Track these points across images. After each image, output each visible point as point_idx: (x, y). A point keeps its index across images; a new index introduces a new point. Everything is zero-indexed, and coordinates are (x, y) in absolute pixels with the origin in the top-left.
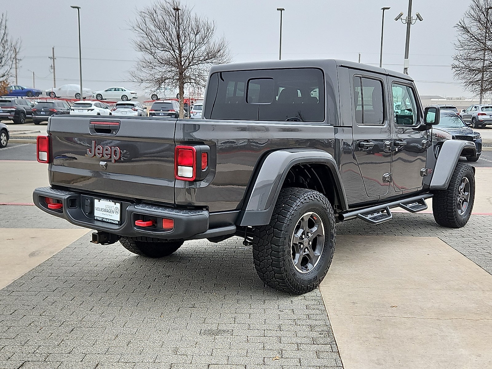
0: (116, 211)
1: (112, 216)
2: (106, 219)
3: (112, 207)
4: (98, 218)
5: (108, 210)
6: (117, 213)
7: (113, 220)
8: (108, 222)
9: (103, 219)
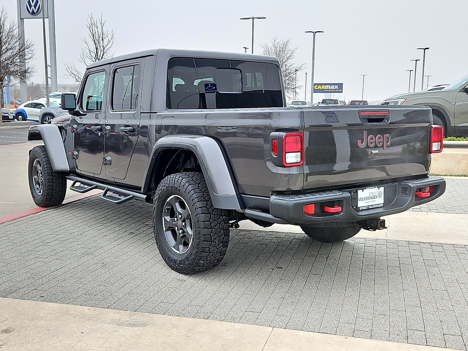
0: (379, 195)
1: (375, 201)
2: (371, 205)
3: (375, 193)
4: (363, 208)
5: (372, 197)
6: (380, 196)
7: (379, 204)
8: (374, 208)
9: (368, 207)
